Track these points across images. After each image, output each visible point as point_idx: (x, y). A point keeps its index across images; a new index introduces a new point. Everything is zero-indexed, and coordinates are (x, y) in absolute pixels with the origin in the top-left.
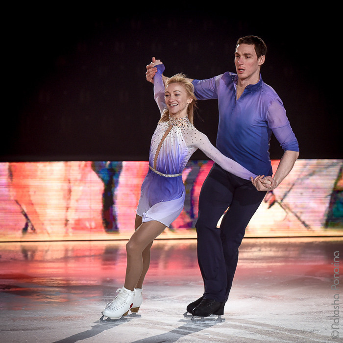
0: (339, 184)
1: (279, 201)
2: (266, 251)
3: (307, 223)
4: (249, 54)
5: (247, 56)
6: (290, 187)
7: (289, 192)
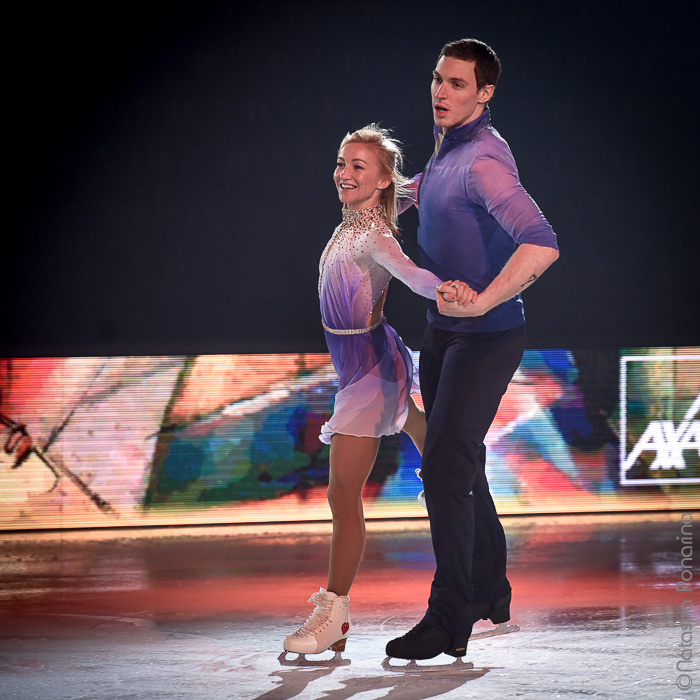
0: (176, 410)
1: (40, 451)
2: (8, 562)
3: (104, 497)
4: (461, 80)
5: (456, 83)
6: (64, 417)
7: (61, 429)
